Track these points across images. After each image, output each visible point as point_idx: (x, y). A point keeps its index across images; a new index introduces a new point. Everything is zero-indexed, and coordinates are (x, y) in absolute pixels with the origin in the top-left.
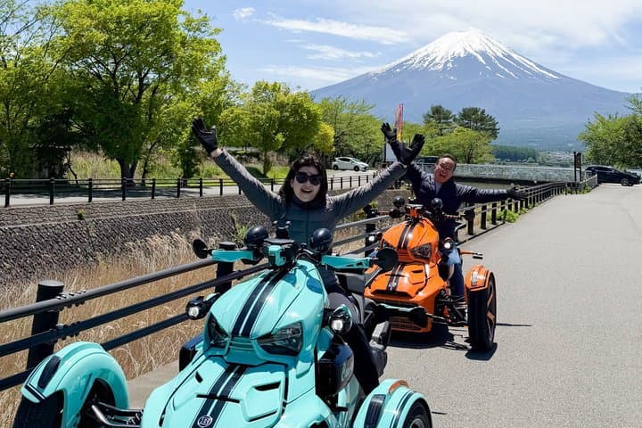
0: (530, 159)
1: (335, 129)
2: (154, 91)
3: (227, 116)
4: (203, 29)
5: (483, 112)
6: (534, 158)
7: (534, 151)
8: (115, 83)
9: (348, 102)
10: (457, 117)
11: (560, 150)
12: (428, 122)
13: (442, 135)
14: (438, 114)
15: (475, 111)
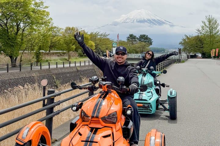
0: (163, 51)
1: (95, 43)
2: (23, 30)
3: (55, 40)
4: (41, 6)
5: (147, 36)
6: (164, 51)
7: (164, 49)
8: (7, 28)
9: (100, 34)
10: (138, 38)
11: (172, 48)
12: (128, 40)
13: (133, 44)
14: (132, 37)
15: (144, 36)
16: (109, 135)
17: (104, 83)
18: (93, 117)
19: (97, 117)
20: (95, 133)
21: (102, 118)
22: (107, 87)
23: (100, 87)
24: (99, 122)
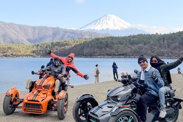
16: (45, 93)
17: (48, 72)
18: (39, 86)
19: (41, 86)
20: (39, 93)
21: (43, 86)
22: (49, 74)
23: (46, 73)
24: (41, 88)
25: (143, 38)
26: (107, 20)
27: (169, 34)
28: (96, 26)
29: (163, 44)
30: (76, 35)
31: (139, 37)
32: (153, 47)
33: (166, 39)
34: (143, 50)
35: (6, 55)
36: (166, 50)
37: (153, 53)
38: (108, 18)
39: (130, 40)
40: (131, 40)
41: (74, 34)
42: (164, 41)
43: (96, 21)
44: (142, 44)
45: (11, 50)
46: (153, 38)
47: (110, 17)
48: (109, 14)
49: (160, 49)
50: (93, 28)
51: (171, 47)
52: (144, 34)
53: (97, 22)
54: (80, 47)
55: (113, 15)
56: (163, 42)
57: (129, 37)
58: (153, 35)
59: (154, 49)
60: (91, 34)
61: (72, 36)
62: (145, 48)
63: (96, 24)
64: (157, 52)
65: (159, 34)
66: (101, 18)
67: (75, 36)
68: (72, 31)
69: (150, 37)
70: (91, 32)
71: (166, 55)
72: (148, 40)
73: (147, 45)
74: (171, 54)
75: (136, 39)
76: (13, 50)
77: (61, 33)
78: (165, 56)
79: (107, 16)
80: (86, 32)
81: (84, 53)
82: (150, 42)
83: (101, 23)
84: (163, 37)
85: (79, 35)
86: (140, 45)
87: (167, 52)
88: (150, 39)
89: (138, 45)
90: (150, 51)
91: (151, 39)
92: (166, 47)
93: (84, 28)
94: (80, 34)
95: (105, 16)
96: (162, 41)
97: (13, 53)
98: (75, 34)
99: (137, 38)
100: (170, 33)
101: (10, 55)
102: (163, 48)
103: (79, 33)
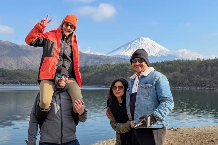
25: (180, 65)
26: (140, 44)
27: (214, 59)
28: (126, 51)
29: (206, 72)
30: (101, 62)
31: (175, 63)
32: (192, 75)
33: (209, 66)
34: (179, 79)
35: (14, 82)
36: (208, 79)
37: (191, 83)
38: (141, 41)
39: (163, 66)
40: (165, 66)
41: (98, 60)
42: (207, 68)
43: (126, 45)
44: (178, 72)
45: (19, 76)
46: (193, 64)
47: (144, 41)
48: (142, 37)
49: (200, 78)
50: (122, 54)
51: (215, 75)
52: (182, 60)
53: (128, 46)
54: (101, 74)
55: (147, 38)
56: (206, 70)
57: (162, 62)
58: (193, 61)
59: (193, 77)
60: (120, 60)
61: (97, 62)
62: (182, 77)
63: (126, 49)
64: (197, 82)
65: (201, 59)
66: (132, 42)
67: (99, 63)
68: (97, 57)
69: (189, 63)
70: (119, 58)
71: (208, 86)
72: (186, 67)
73: (184, 73)
74: (214, 84)
75: (171, 65)
76: (22, 77)
77: (83, 58)
78: (206, 87)
79: (140, 40)
80: (114, 58)
81: (105, 82)
82: (189, 69)
83: (133, 48)
84: (206, 63)
85: (104, 61)
86: (175, 73)
87: (210, 81)
88: (188, 66)
89: (173, 73)
90: (187, 80)
91: (190, 66)
92: (208, 76)
93: (112, 53)
94: (106, 59)
95: (137, 39)
96: (205, 68)
97: (22, 80)
98: (100, 60)
99: (173, 65)
100: (216, 57)
101: (18, 82)
102: (205, 76)
103: (104, 59)
